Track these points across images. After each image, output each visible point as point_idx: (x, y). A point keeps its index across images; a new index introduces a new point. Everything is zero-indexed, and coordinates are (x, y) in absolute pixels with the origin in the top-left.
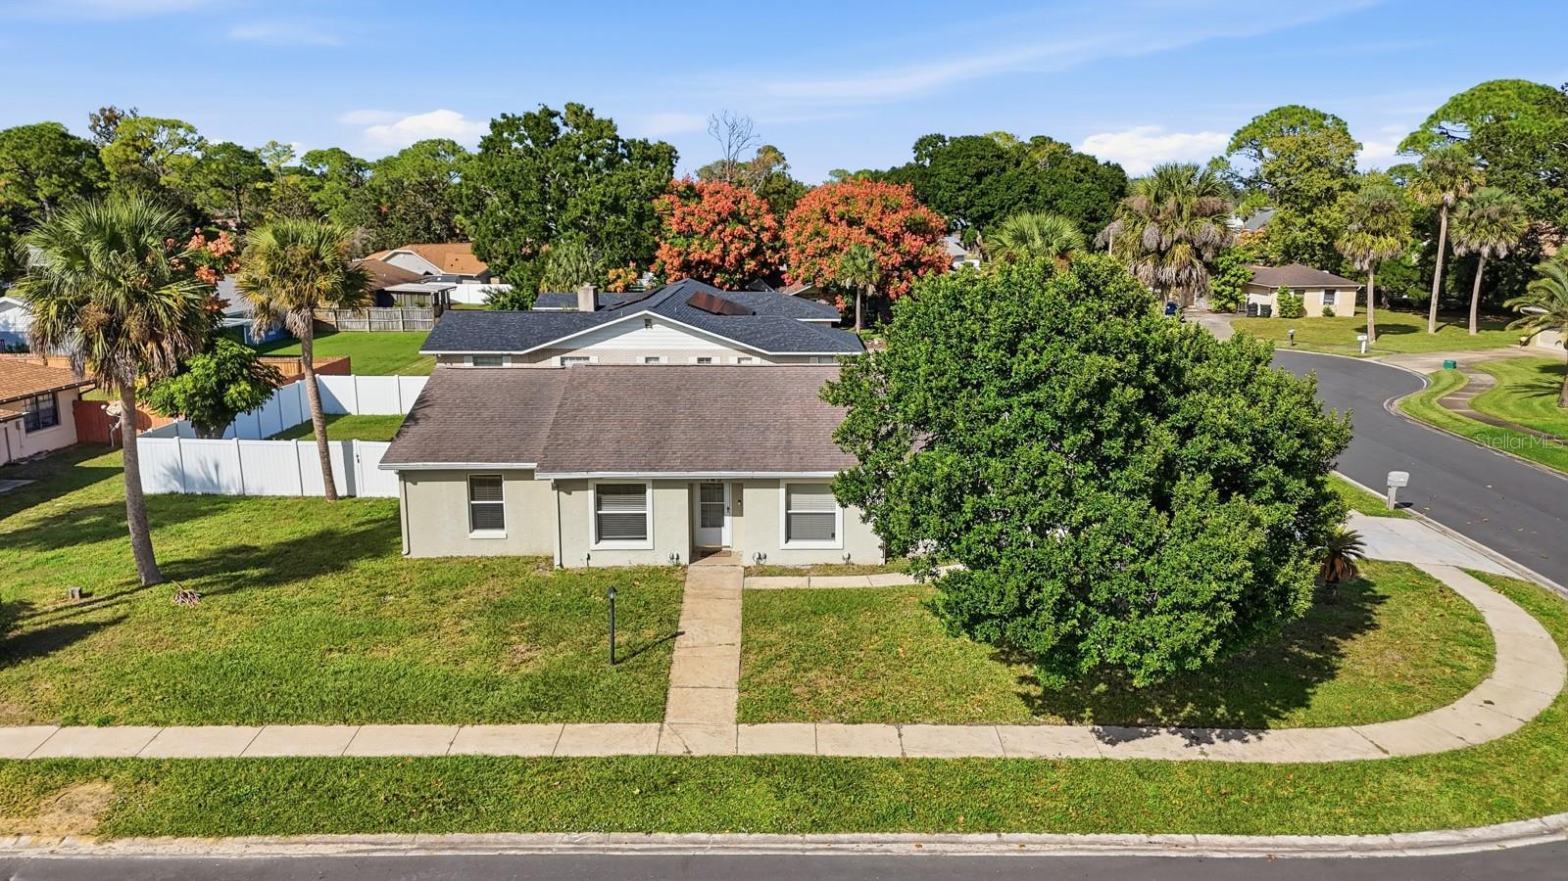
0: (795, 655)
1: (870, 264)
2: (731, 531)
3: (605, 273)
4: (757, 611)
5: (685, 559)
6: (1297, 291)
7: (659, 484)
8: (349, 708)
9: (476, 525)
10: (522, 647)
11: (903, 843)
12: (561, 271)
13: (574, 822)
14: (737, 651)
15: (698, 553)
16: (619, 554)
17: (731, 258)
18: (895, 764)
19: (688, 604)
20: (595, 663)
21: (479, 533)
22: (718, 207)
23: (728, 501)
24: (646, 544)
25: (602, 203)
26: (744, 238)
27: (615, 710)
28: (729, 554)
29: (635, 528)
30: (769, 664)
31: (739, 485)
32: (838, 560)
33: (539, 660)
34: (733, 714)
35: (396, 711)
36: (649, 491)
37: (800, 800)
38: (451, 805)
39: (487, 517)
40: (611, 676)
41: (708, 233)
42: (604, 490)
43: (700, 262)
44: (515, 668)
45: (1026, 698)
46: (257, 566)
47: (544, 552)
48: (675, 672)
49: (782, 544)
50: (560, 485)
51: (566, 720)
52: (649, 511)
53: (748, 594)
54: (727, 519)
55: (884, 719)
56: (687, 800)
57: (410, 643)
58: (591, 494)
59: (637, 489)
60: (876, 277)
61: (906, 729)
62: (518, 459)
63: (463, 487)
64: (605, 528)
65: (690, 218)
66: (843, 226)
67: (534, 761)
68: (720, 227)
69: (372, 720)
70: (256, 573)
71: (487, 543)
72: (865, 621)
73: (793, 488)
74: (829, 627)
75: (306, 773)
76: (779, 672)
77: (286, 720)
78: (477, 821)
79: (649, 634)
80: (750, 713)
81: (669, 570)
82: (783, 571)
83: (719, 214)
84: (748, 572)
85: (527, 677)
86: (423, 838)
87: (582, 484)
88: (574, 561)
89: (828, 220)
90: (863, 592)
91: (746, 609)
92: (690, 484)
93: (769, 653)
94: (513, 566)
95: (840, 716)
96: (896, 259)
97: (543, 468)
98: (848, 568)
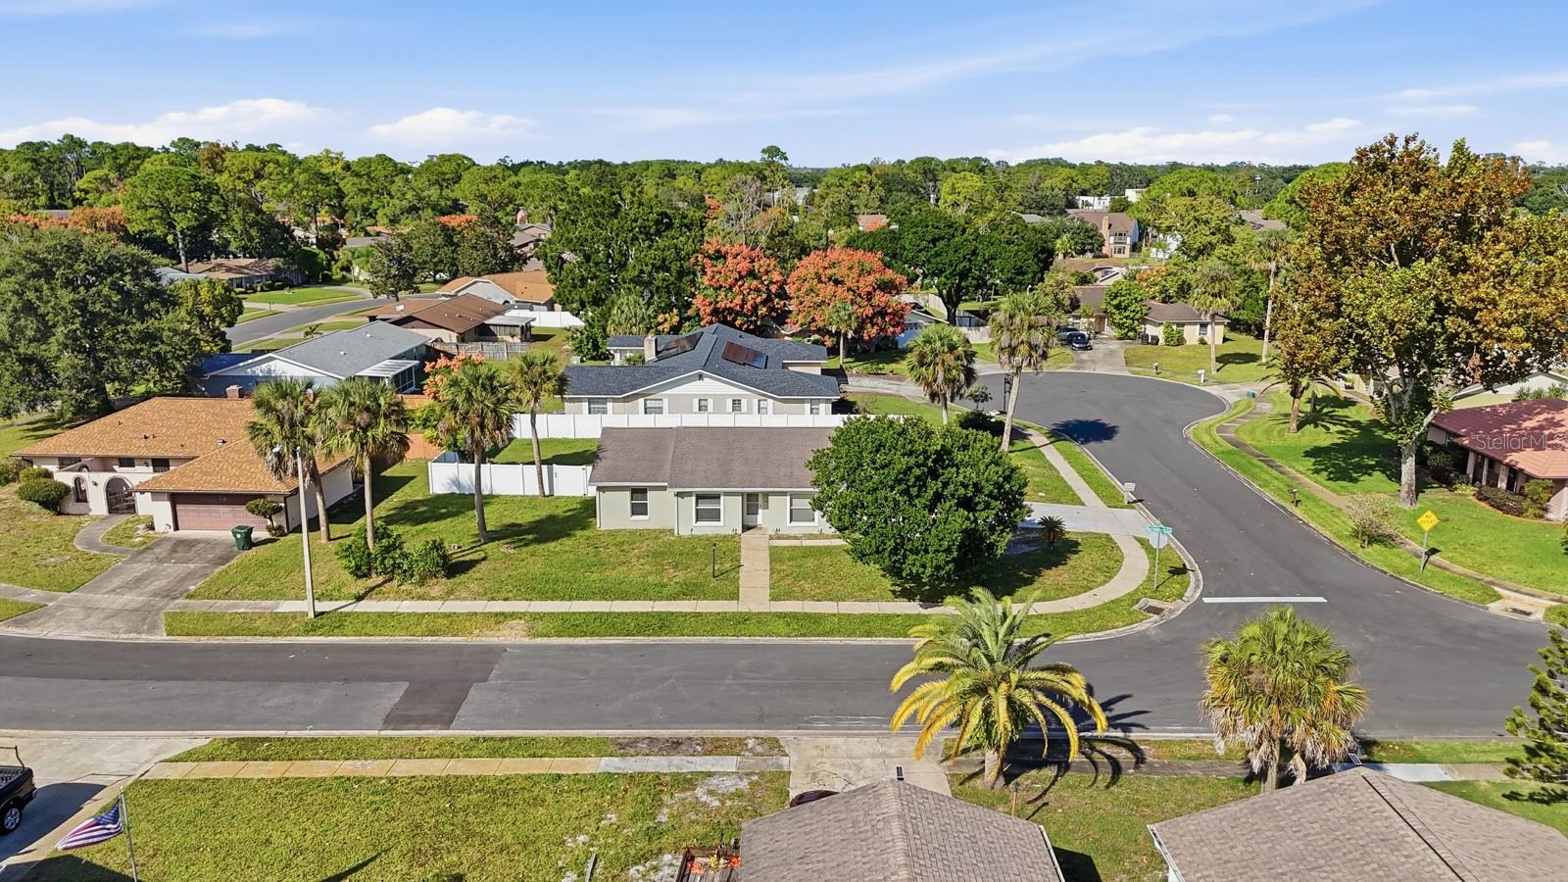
0: (795, 575)
1: (850, 316)
2: (761, 517)
3: (655, 317)
4: (776, 555)
5: (740, 531)
6: (1178, 325)
7: (727, 494)
8: (605, 594)
9: (633, 513)
10: (671, 571)
11: (836, 640)
12: (624, 316)
13: (707, 633)
14: (768, 573)
15: (746, 528)
16: (707, 528)
17: (748, 306)
18: (834, 615)
19: (743, 553)
20: (706, 577)
21: (635, 517)
22: (739, 267)
23: (760, 502)
24: (721, 523)
25: (653, 265)
26: (758, 290)
27: (717, 596)
28: (761, 528)
29: (715, 515)
30: (782, 579)
31: (766, 495)
32: (817, 532)
33: (680, 576)
34: (768, 598)
35: (625, 596)
36: (722, 498)
37: (796, 627)
38: (660, 628)
39: (639, 509)
40: (714, 583)
41: (731, 288)
42: (700, 497)
43: (725, 309)
44: (671, 579)
45: (894, 592)
46: (529, 534)
47: (668, 526)
48: (741, 582)
49: (788, 524)
50: (678, 495)
51: (698, 599)
52: (722, 508)
53: (772, 548)
54: (760, 511)
55: (832, 600)
56: (752, 626)
57: (620, 569)
58: (694, 498)
59: (717, 497)
60: (854, 325)
61: (840, 603)
62: (656, 481)
63: (628, 493)
64: (700, 516)
65: (717, 276)
66: (831, 286)
67: (689, 613)
68: (740, 283)
69: (616, 599)
70: (530, 537)
71: (640, 522)
72: (826, 560)
73: (793, 496)
74: (810, 563)
75: (599, 616)
76: (787, 582)
77: (581, 599)
78: (672, 633)
79: (727, 566)
80: (775, 598)
81: (733, 537)
82: (789, 537)
83: (740, 273)
84: (771, 538)
85: (676, 583)
86: (651, 638)
87: (689, 494)
88: (685, 532)
89: (820, 281)
90: (827, 547)
91: (771, 555)
92: (742, 494)
93: (783, 574)
94: (656, 534)
95: (813, 598)
96: (869, 311)
97: (671, 486)
98: (821, 536)
